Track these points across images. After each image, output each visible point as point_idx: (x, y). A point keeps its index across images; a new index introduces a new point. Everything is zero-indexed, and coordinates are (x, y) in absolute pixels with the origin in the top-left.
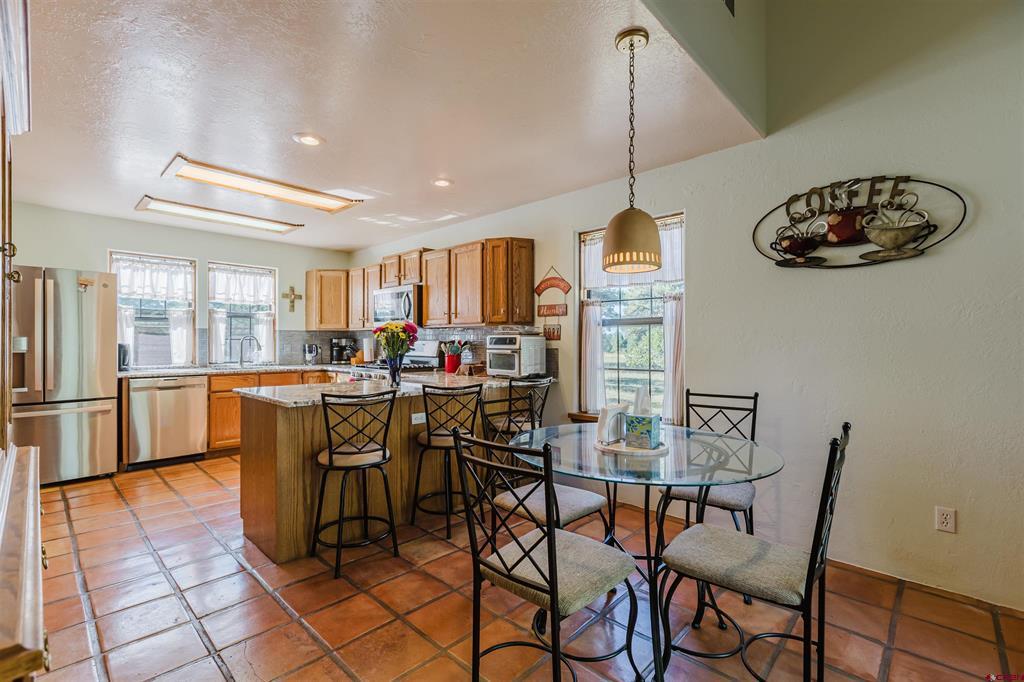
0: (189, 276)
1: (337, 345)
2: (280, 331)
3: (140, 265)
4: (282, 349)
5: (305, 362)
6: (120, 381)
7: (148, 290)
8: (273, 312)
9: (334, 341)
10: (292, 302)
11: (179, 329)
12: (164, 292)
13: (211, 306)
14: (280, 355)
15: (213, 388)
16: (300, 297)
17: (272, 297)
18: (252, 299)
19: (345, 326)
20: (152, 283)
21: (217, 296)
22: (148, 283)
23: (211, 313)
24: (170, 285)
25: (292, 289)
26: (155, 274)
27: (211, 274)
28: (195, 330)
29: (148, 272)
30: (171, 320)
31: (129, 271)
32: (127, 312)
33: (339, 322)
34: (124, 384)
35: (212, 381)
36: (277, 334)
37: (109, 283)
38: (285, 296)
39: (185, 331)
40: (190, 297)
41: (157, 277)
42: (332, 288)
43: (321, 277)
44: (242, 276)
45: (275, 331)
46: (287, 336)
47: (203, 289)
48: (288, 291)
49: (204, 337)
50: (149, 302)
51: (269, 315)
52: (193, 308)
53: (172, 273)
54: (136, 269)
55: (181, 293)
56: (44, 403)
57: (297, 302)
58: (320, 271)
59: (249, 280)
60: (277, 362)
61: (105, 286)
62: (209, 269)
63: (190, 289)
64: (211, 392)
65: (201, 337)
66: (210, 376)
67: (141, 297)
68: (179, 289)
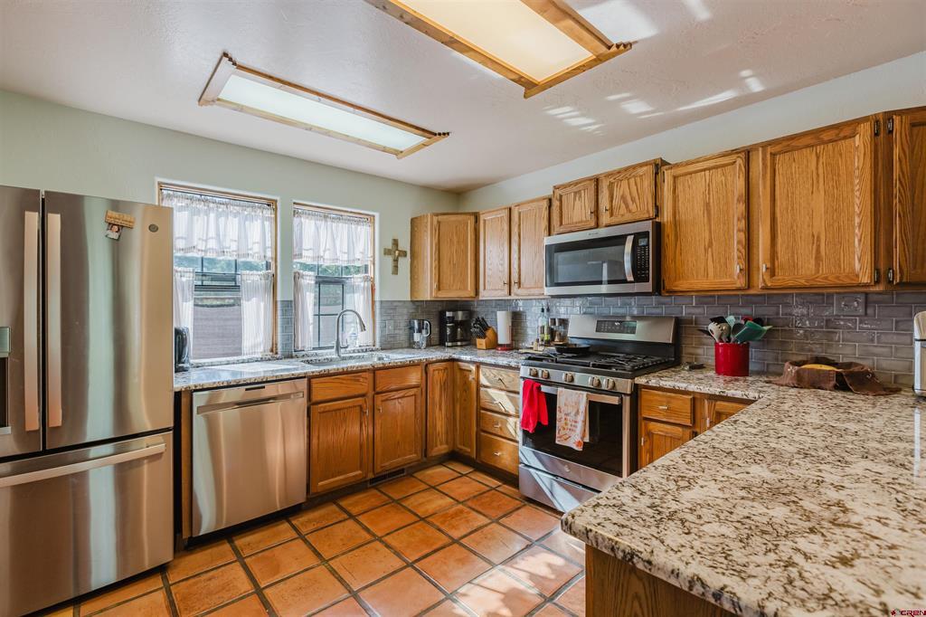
0: (267, 223)
1: (452, 319)
2: (381, 302)
3: (201, 206)
4: (384, 327)
5: (411, 345)
6: (178, 395)
7: (212, 244)
8: (370, 274)
9: (448, 314)
10: (396, 261)
11: (254, 300)
12: (234, 246)
13: (296, 268)
14: (382, 336)
15: (315, 398)
16: (404, 254)
17: (370, 254)
18: (345, 257)
19: (473, 294)
20: (218, 235)
21: (304, 253)
22: (212, 233)
23: (297, 277)
24: (243, 236)
25: (395, 242)
26: (222, 220)
27: (296, 220)
28: (275, 303)
29: (212, 215)
30: (242, 289)
31: (186, 214)
32: (184, 278)
33: (465, 288)
34: (184, 400)
35: (314, 386)
36: (377, 305)
37: (160, 224)
38: (387, 252)
39: (262, 304)
40: (269, 254)
41: (226, 224)
42: (455, 239)
43: (439, 222)
44: (334, 225)
45: (373, 302)
46: (390, 308)
47: (286, 243)
48: (390, 246)
49: (287, 312)
50: (212, 261)
51: (366, 279)
52: (272, 271)
53: (246, 219)
54: (197, 212)
55: (256, 248)
56: (45, 452)
57: (401, 260)
58: (437, 215)
59: (342, 229)
60: (378, 346)
61: (153, 228)
62: (295, 213)
63: (269, 243)
64: (311, 403)
65: (285, 312)
66: (310, 378)
67: (203, 254)
68: (254, 243)
